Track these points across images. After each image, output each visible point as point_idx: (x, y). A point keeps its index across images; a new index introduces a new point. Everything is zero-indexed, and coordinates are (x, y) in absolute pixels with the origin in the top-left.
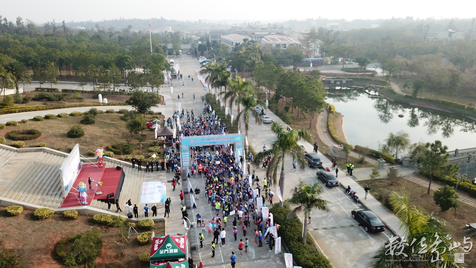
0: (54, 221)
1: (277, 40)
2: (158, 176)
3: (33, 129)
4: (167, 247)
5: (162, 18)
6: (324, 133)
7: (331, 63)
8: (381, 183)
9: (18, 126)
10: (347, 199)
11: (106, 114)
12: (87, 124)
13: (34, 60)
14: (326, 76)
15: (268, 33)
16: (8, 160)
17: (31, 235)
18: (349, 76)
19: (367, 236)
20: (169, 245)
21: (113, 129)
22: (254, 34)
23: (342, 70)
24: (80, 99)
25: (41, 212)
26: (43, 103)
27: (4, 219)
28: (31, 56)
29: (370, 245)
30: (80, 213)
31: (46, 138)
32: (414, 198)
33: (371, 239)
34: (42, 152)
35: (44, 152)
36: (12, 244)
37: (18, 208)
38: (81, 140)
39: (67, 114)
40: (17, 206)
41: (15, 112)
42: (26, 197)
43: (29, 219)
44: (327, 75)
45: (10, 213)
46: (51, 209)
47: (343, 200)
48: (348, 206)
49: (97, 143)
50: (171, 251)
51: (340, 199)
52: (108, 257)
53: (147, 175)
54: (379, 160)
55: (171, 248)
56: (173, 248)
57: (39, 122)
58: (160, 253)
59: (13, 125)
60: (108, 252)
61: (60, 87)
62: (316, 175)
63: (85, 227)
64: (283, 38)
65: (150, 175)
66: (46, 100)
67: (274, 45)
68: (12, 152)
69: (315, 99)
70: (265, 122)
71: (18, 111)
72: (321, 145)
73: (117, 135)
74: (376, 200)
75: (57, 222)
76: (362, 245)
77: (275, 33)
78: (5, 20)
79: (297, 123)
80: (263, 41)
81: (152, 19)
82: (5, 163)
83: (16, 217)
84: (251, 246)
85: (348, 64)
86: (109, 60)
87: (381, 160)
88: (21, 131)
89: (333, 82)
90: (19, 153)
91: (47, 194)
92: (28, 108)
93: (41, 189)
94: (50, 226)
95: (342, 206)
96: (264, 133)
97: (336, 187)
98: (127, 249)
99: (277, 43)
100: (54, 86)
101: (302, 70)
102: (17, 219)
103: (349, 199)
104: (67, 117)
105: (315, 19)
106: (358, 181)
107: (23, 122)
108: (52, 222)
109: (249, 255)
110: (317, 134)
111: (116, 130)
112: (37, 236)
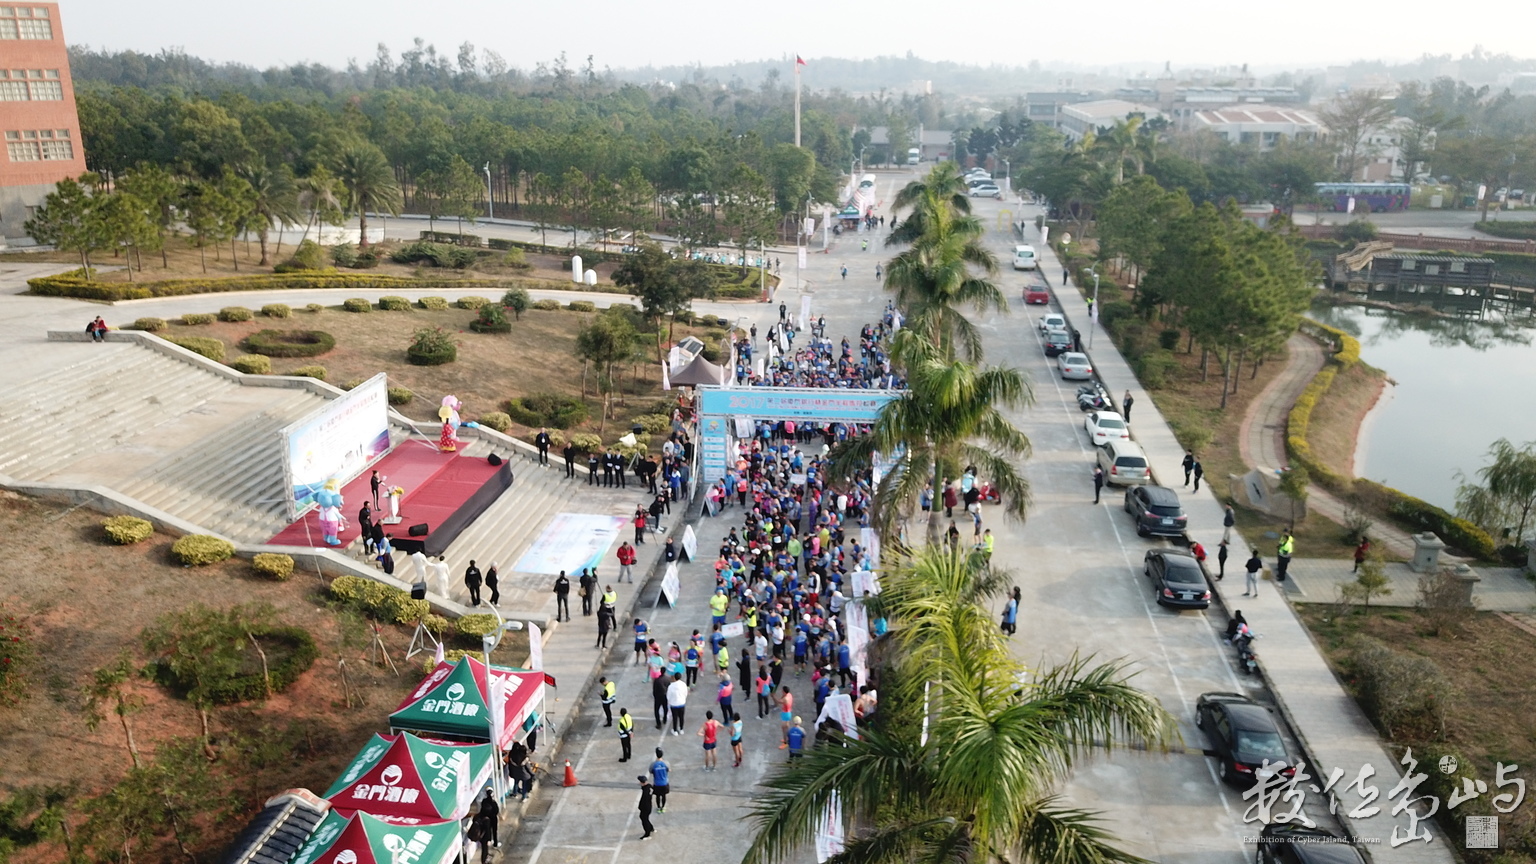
0: (221, 576)
1: (1248, 119)
2: (617, 500)
3: (328, 332)
4: (451, 693)
5: (910, 55)
6: (1266, 430)
7: (1444, 202)
8: (1390, 622)
9: (290, 320)
10: (1219, 658)
11: (566, 312)
12: (483, 331)
13: (439, 155)
14: (1396, 246)
15: (1236, 99)
16: (203, 402)
17: (136, 600)
18: (1492, 248)
19: (1216, 795)
20: (458, 688)
21: (560, 355)
22: (1182, 100)
23: (1477, 227)
24: (525, 267)
25: (191, 545)
26: (413, 270)
27: (94, 547)
28: (434, 143)
29: (1209, 829)
30: (301, 565)
31: (344, 357)
32: (1505, 694)
33: (1227, 807)
34: (301, 392)
35: (308, 391)
36: (70, 616)
37: (138, 523)
38: (440, 372)
39: (443, 301)
40: (139, 520)
41: (315, 286)
42: (184, 500)
43: (159, 561)
44: (1401, 241)
45: (111, 533)
46: (225, 540)
47: (1198, 659)
48: (1206, 680)
49: (485, 387)
50: (458, 709)
51: (1185, 654)
52: (314, 700)
53: (585, 495)
54: (1418, 536)
55: (459, 701)
56: (466, 700)
57: (354, 316)
58: (424, 709)
59: (277, 315)
60: (321, 687)
61: (485, 232)
62: (1141, 563)
63: (299, 606)
64: (1275, 114)
65: (593, 495)
66: (427, 262)
67: (1234, 137)
68: (226, 383)
69: (1239, 301)
70: (1067, 374)
71: (323, 285)
72: (1230, 468)
73: (563, 371)
74: (1331, 675)
75: (229, 580)
76: (1175, 822)
77: (1261, 100)
78: (431, 51)
79: (1185, 389)
80: (1198, 120)
81: (881, 59)
82: (191, 408)
83: (126, 549)
84: (765, 751)
85: (1516, 209)
86: (644, 160)
87: (1425, 538)
88: (288, 334)
89: (1409, 265)
90: (243, 388)
91: (247, 503)
92: (354, 279)
93: (239, 486)
94: (201, 587)
95: (1178, 676)
96: (1045, 409)
97: (1200, 611)
98: (381, 690)
99: (1247, 127)
100: (467, 230)
101: (1302, 220)
102: (125, 555)
103: (1225, 660)
104: (442, 310)
105: (1457, 56)
106: (1298, 604)
107: (312, 310)
108: (214, 577)
109: (741, 777)
110: (1238, 429)
111: (566, 359)
112: (152, 606)
